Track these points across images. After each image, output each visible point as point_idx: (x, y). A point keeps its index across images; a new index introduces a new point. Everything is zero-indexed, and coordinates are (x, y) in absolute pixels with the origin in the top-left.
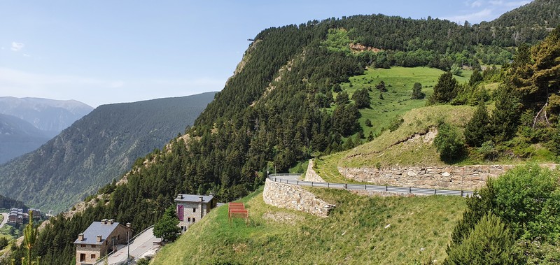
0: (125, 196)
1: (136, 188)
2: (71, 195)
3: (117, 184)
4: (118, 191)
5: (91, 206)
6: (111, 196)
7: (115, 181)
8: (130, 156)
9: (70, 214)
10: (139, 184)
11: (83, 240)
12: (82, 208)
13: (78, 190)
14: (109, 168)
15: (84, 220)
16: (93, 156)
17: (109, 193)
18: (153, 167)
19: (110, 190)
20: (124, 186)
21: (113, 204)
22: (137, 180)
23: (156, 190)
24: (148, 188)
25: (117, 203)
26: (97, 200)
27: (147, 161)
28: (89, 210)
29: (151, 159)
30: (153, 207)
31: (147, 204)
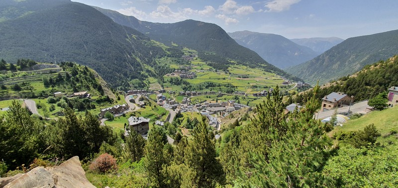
0: (354, 83)
1: (361, 80)
2: (324, 80)
3: (350, 77)
4: (349, 80)
5: (333, 85)
6: (345, 82)
7: (349, 75)
8: (361, 64)
9: (322, 87)
10: (364, 78)
11: (326, 98)
12: (328, 85)
13: (327, 78)
14: (347, 69)
15: (328, 91)
16: (339, 63)
17: (344, 80)
18: (376, 70)
19: (345, 79)
20: (354, 78)
21: (345, 86)
22: (363, 77)
23: (375, 82)
24: (370, 81)
25: (348, 86)
26: (337, 83)
27: (372, 67)
28: (332, 87)
29: (376, 66)
30: (370, 91)
31: (367, 89)
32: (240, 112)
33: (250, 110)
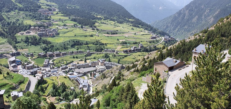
0: (212, 35)
1: (218, 32)
2: (186, 33)
3: (209, 30)
4: (209, 33)
5: (196, 38)
6: (205, 35)
7: (208, 28)
9: (188, 40)
10: (220, 30)
11: (196, 51)
12: (192, 38)
13: (189, 31)
15: (193, 43)
16: (197, 17)
17: (205, 33)
18: (228, 23)
20: (212, 31)
21: (206, 38)
22: (219, 29)
23: (228, 34)
24: (224, 32)
25: (208, 38)
26: (199, 36)
27: (225, 20)
29: (228, 19)
30: (226, 41)
31: (223, 40)
32: (113, 71)
33: (123, 68)
